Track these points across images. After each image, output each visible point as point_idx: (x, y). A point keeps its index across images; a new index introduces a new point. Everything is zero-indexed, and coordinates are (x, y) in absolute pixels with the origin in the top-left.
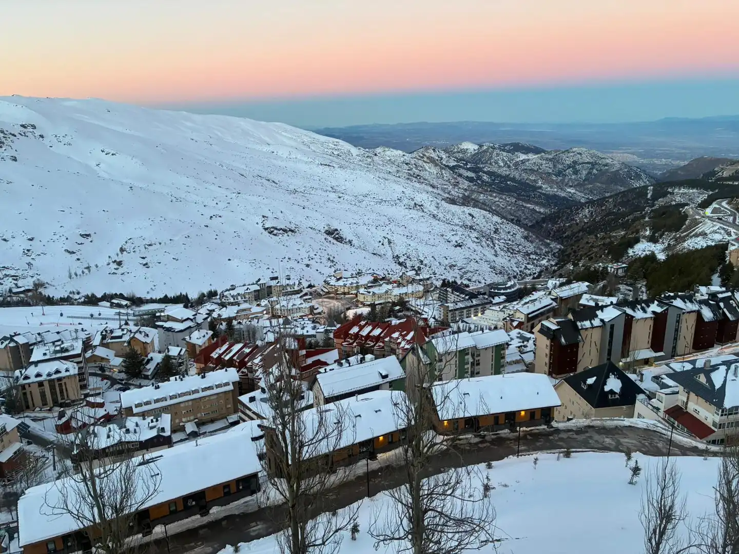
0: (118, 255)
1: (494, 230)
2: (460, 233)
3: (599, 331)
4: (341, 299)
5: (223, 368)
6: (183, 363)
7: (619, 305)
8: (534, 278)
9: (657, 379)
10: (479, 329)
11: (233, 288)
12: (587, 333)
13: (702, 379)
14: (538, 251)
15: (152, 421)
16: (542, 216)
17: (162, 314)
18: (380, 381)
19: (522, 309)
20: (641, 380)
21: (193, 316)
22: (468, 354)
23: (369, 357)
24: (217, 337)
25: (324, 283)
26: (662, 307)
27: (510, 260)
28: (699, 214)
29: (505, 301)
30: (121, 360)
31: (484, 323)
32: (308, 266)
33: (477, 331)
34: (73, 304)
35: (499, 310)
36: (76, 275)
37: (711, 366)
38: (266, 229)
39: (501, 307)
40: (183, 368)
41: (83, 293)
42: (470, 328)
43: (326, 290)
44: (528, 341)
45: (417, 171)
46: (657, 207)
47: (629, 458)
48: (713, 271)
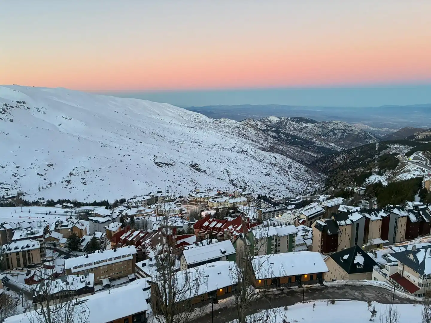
0: (68, 177)
1: (288, 166)
2: (268, 168)
3: (350, 227)
4: (199, 205)
5: (127, 246)
6: (103, 242)
7: (361, 212)
8: (311, 195)
9: (385, 256)
10: (280, 224)
11: (135, 197)
12: (343, 228)
13: (411, 257)
14: (314, 179)
15: (83, 278)
16: (316, 159)
17: (93, 212)
18: (220, 255)
19: (305, 213)
20: (376, 257)
21: (111, 213)
22: (273, 239)
23: (214, 240)
24: (124, 227)
25: (188, 195)
26: (386, 213)
27: (297, 184)
28: (406, 160)
29: (295, 208)
30: (66, 239)
31: (283, 221)
32: (179, 185)
33: (279, 225)
34: (39, 206)
35: (291, 213)
36: (43, 188)
37: (416, 249)
38: (156, 163)
39: (293, 211)
40: (103, 245)
41: (46, 199)
42: (274, 224)
43: (190, 200)
44: (308, 232)
45: (244, 132)
46: (381, 155)
47: (370, 305)
48: (415, 193)
